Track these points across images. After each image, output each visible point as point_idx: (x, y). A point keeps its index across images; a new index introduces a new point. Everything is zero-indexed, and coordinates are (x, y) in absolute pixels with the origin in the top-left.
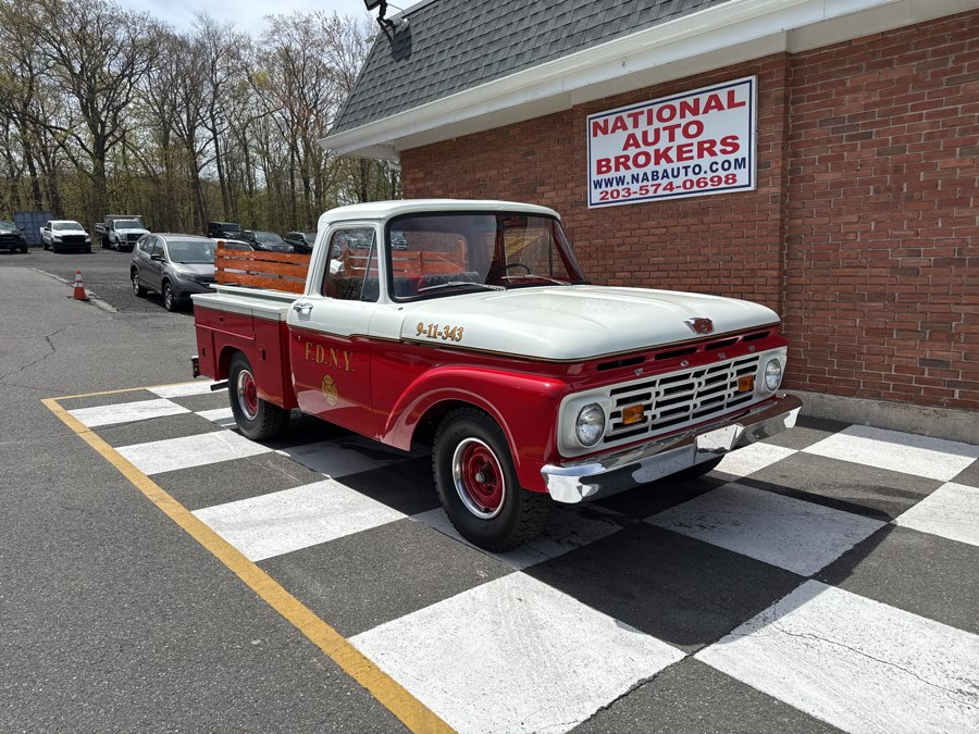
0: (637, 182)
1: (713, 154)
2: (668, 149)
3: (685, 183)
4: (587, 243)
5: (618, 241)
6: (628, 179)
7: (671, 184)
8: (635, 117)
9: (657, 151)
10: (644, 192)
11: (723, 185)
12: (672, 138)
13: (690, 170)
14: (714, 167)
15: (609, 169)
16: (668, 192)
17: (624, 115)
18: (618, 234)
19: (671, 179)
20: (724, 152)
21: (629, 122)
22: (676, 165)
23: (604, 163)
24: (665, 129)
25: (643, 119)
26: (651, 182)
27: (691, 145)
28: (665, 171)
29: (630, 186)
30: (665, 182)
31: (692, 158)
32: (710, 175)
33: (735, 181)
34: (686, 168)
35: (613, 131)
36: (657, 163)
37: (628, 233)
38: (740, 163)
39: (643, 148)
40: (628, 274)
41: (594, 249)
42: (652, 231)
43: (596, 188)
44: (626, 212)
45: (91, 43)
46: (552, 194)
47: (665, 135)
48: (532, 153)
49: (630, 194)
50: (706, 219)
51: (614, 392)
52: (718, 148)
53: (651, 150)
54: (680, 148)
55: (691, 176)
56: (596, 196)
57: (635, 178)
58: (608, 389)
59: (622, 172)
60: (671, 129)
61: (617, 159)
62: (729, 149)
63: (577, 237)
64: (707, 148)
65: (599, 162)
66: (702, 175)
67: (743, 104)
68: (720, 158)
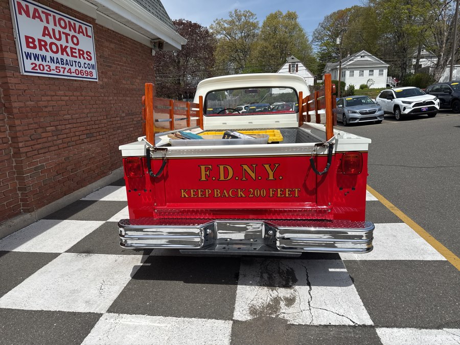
0: (54, 63)
1: (84, 58)
2: (66, 47)
3: (76, 70)
6: (48, 59)
7: (70, 69)
8: (47, 15)
9: (61, 46)
10: (58, 71)
11: (89, 76)
12: (67, 42)
13: (77, 64)
14: (86, 66)
15: (35, 47)
16: (69, 74)
17: (40, 10)
19: (70, 67)
20: (87, 58)
21: (43, 16)
22: (70, 58)
23: (30, 40)
24: (63, 33)
25: (51, 19)
26: (61, 66)
27: (75, 49)
28: (67, 60)
29: (50, 64)
30: (67, 67)
31: (76, 57)
32: (84, 69)
33: (92, 76)
34: (75, 62)
35: (34, 17)
36: (62, 54)
38: (93, 67)
39: (54, 40)
40: (53, 128)
43: (27, 59)
44: (47, 82)
47: (63, 36)
49: (50, 71)
52: (85, 56)
53: (58, 43)
54: (72, 48)
55: (78, 68)
56: (28, 65)
57: (52, 60)
59: (43, 52)
60: (67, 35)
61: (40, 41)
62: (89, 58)
64: (81, 53)
65: (27, 38)
66: (81, 69)
67: (90, 37)
68: (87, 62)
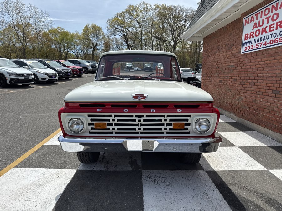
4: (240, 68)
5: (249, 67)
18: (250, 64)
37: (252, 64)
41: (242, 70)
42: (259, 63)
45: (178, 18)
46: (235, 49)
48: (231, 34)
50: (277, 57)
51: (89, 116)
58: (86, 114)
63: (238, 65)
